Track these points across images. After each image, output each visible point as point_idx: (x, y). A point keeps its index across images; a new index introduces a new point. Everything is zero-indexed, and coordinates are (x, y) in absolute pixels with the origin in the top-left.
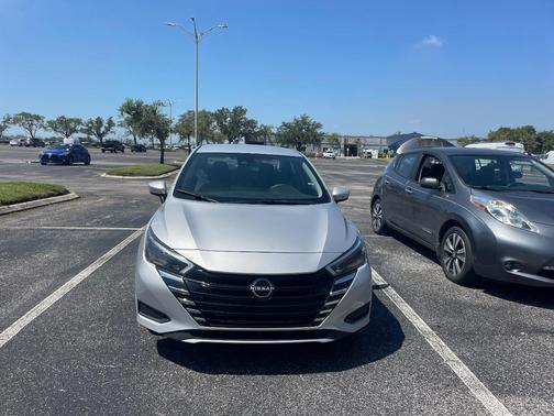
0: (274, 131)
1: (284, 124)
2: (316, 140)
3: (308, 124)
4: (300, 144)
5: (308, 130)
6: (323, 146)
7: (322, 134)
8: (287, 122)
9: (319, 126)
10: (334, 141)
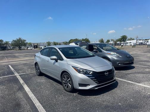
0: (10, 43)
1: (13, 41)
2: (25, 45)
3: (22, 40)
4: (20, 46)
5: (22, 42)
6: (27, 46)
7: (27, 43)
8: (14, 40)
9: (25, 41)
10: (30, 45)
